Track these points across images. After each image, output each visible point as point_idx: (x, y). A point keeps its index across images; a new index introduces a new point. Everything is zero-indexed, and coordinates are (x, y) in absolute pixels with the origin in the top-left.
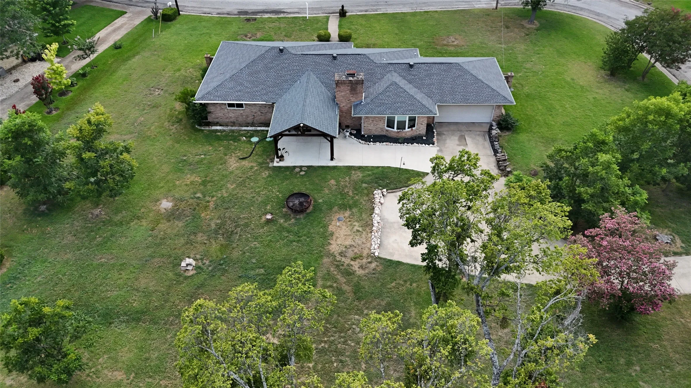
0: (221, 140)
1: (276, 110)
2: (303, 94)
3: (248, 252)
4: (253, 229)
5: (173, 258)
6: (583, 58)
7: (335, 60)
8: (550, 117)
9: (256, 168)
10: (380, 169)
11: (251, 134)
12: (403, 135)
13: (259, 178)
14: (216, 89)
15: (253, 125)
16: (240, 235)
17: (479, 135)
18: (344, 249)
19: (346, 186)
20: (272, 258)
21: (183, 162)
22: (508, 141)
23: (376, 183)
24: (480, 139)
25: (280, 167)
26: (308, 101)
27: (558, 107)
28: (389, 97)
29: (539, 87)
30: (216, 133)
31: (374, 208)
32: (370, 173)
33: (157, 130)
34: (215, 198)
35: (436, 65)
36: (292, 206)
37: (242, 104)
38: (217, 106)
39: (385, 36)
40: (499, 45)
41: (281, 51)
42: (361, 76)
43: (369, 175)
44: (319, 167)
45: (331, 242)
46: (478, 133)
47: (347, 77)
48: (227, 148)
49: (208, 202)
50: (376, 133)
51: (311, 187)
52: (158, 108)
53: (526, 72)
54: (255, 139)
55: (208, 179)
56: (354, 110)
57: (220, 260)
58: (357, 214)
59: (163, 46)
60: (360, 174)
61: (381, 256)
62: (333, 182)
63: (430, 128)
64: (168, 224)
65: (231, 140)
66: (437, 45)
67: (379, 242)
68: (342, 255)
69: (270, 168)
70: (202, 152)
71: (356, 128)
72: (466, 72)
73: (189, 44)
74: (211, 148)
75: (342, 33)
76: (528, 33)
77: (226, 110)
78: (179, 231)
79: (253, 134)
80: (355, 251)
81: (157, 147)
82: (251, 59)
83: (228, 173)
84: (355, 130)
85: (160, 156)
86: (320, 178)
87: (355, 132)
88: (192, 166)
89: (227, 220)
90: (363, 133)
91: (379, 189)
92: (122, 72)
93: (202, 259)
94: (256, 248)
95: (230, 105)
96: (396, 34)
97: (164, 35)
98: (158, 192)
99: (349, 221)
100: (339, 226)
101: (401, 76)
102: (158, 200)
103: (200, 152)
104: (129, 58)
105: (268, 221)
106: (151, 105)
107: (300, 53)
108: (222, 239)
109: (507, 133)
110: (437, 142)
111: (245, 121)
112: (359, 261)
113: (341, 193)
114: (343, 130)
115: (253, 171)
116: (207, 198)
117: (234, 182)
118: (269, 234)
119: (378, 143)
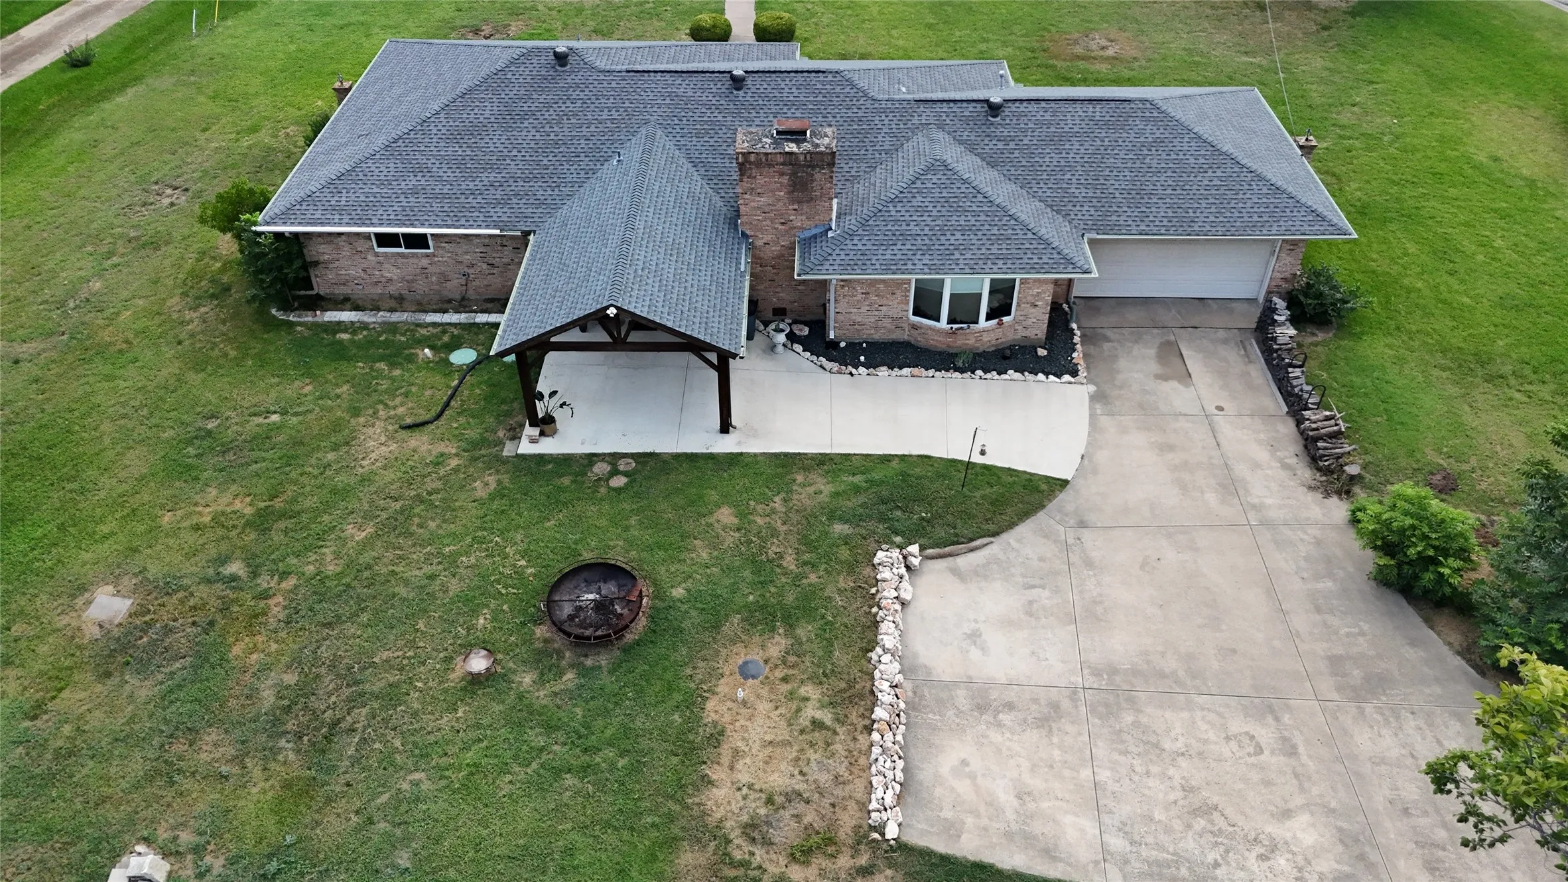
0: (349, 359)
1: (533, 258)
2: (626, 201)
3: (385, 818)
4: (415, 714)
5: (84, 846)
6: (1512, 95)
7: (738, 89)
8: (1452, 281)
9: (454, 463)
10: (895, 464)
11: (453, 336)
12: (971, 341)
13: (462, 500)
14: (334, 185)
15: (462, 305)
16: (364, 740)
17: (1225, 341)
18: (762, 811)
19: (774, 533)
20: (477, 848)
21: (203, 438)
22: (1329, 365)
23: (883, 519)
24: (1232, 355)
25: (541, 459)
26: (640, 225)
27: (1470, 247)
28: (922, 210)
29: (1393, 182)
30: (335, 333)
31: (876, 624)
32: (858, 479)
33: (139, 325)
34: (291, 582)
35: (1078, 105)
36: (571, 618)
37: (423, 237)
38: (341, 241)
39: (894, 32)
40: (1245, 59)
41: (561, 59)
42: (827, 140)
43: (857, 490)
44: (677, 457)
45: (716, 773)
46: (1221, 334)
47: (776, 143)
48: (365, 388)
49: (265, 595)
50: (878, 336)
51: (647, 537)
52: (157, 248)
53: (1341, 137)
54: (463, 356)
55: (278, 504)
56: (803, 258)
57: (270, 857)
58: (815, 647)
59: (218, 59)
60: (823, 487)
61: (915, 839)
62: (726, 515)
63: (1059, 317)
64: (99, 688)
65: (381, 359)
66: (1056, 57)
67: (900, 776)
68: (756, 835)
69: (505, 461)
70: (277, 402)
71: (808, 318)
72: (1181, 129)
73: (300, 55)
74: (308, 389)
75: (765, 21)
76: (1326, 22)
77: (370, 257)
78: (131, 720)
79: (459, 337)
80: (807, 820)
81: (122, 384)
82: (461, 88)
83: (352, 480)
84: (806, 323)
85: (124, 416)
86: (679, 501)
87: (806, 331)
88: (230, 456)
89: (323, 670)
90: (832, 336)
91: (894, 545)
92: (72, 136)
93: (198, 851)
94: (417, 800)
95: (386, 240)
96: (930, 26)
97: (228, 28)
98: (87, 556)
99: (785, 680)
100: (744, 703)
101: (960, 142)
102: (83, 589)
103: (269, 400)
104: (105, 95)
105: (475, 680)
106: (137, 238)
107: (624, 68)
108: (292, 756)
109: (1321, 336)
110: (1088, 368)
111: (439, 292)
112: (825, 863)
113: (754, 562)
114: (766, 324)
115: (442, 472)
116: (264, 582)
117: (368, 516)
118: (472, 734)
119: (883, 371)
